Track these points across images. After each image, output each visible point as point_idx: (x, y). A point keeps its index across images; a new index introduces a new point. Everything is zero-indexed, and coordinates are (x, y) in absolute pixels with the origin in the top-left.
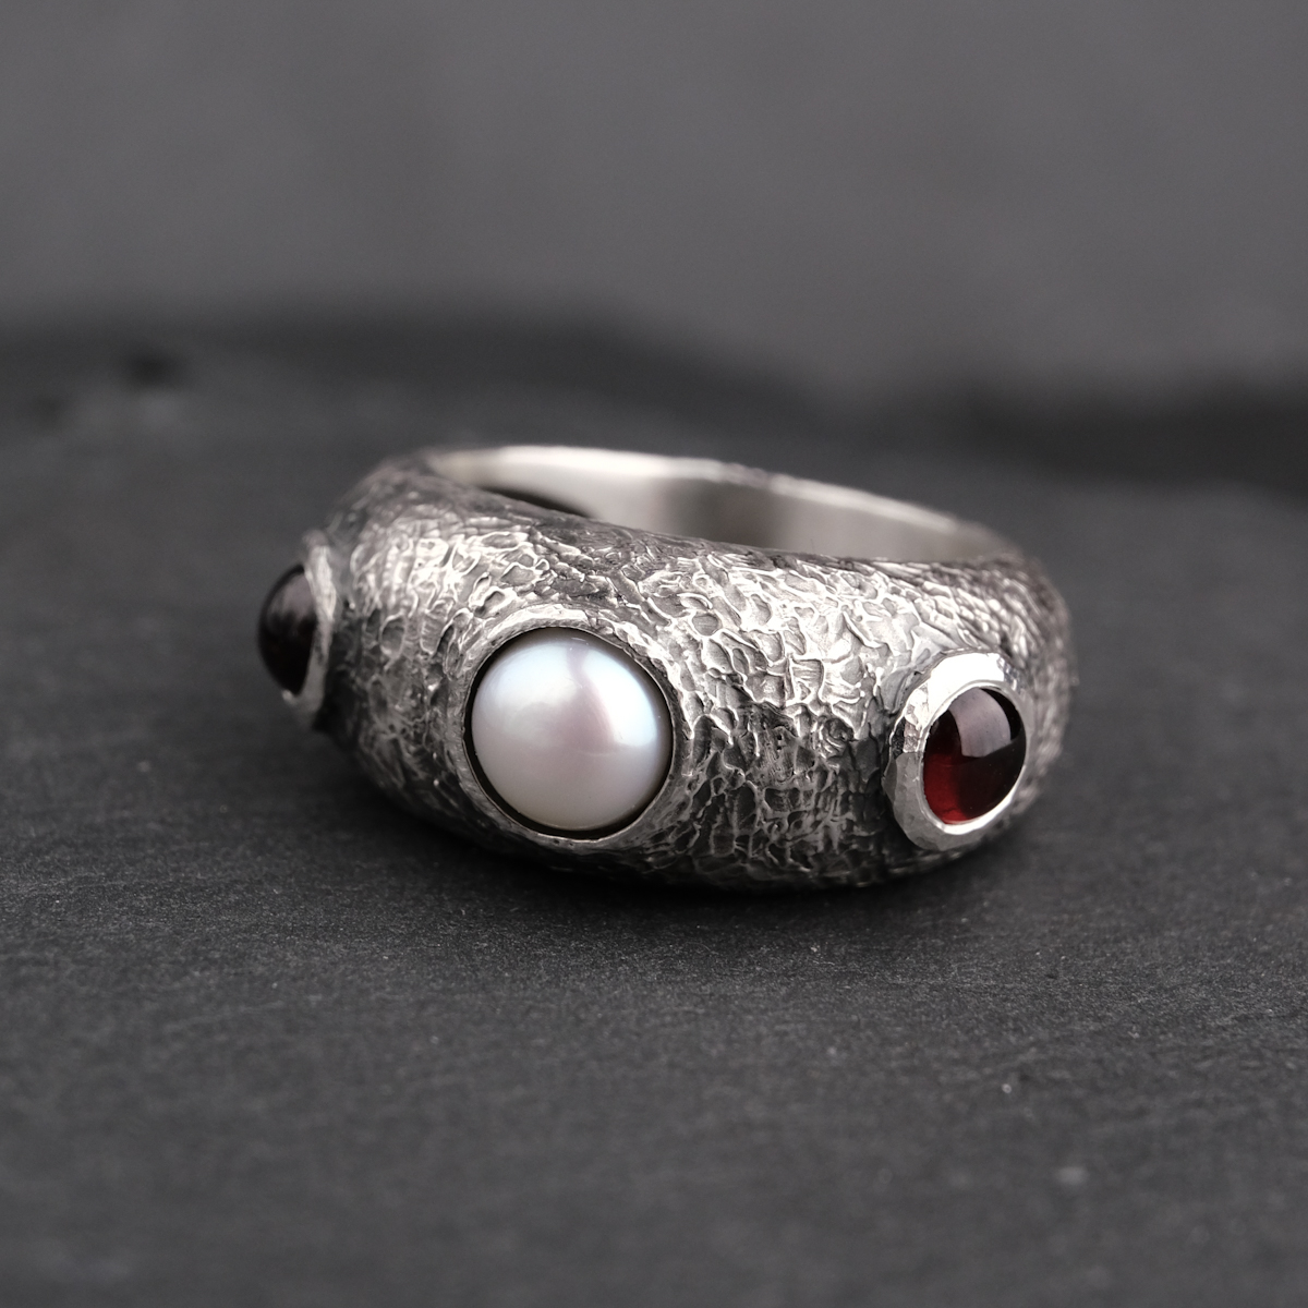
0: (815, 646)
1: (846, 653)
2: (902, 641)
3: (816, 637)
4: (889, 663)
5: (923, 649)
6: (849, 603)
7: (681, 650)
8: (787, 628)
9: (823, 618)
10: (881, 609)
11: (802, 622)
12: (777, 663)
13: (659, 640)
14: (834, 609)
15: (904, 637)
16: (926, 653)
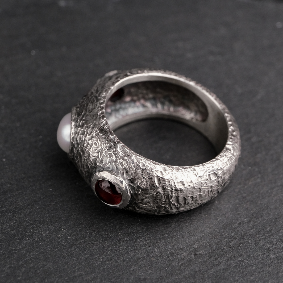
0: (92, 151)
1: (95, 156)
2: (107, 163)
3: (93, 149)
4: (101, 164)
5: (109, 167)
6: (104, 149)
7: (76, 134)
8: (91, 144)
9: (97, 148)
10: (108, 154)
11: (94, 145)
12: (85, 148)
13: (75, 129)
14: (100, 147)
15: (107, 162)
16: (109, 168)
